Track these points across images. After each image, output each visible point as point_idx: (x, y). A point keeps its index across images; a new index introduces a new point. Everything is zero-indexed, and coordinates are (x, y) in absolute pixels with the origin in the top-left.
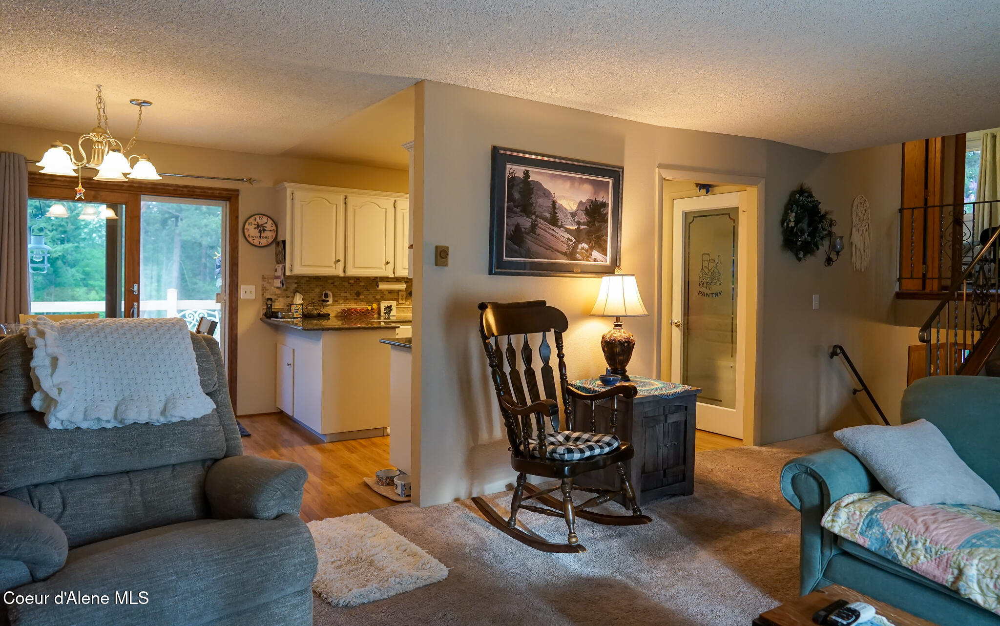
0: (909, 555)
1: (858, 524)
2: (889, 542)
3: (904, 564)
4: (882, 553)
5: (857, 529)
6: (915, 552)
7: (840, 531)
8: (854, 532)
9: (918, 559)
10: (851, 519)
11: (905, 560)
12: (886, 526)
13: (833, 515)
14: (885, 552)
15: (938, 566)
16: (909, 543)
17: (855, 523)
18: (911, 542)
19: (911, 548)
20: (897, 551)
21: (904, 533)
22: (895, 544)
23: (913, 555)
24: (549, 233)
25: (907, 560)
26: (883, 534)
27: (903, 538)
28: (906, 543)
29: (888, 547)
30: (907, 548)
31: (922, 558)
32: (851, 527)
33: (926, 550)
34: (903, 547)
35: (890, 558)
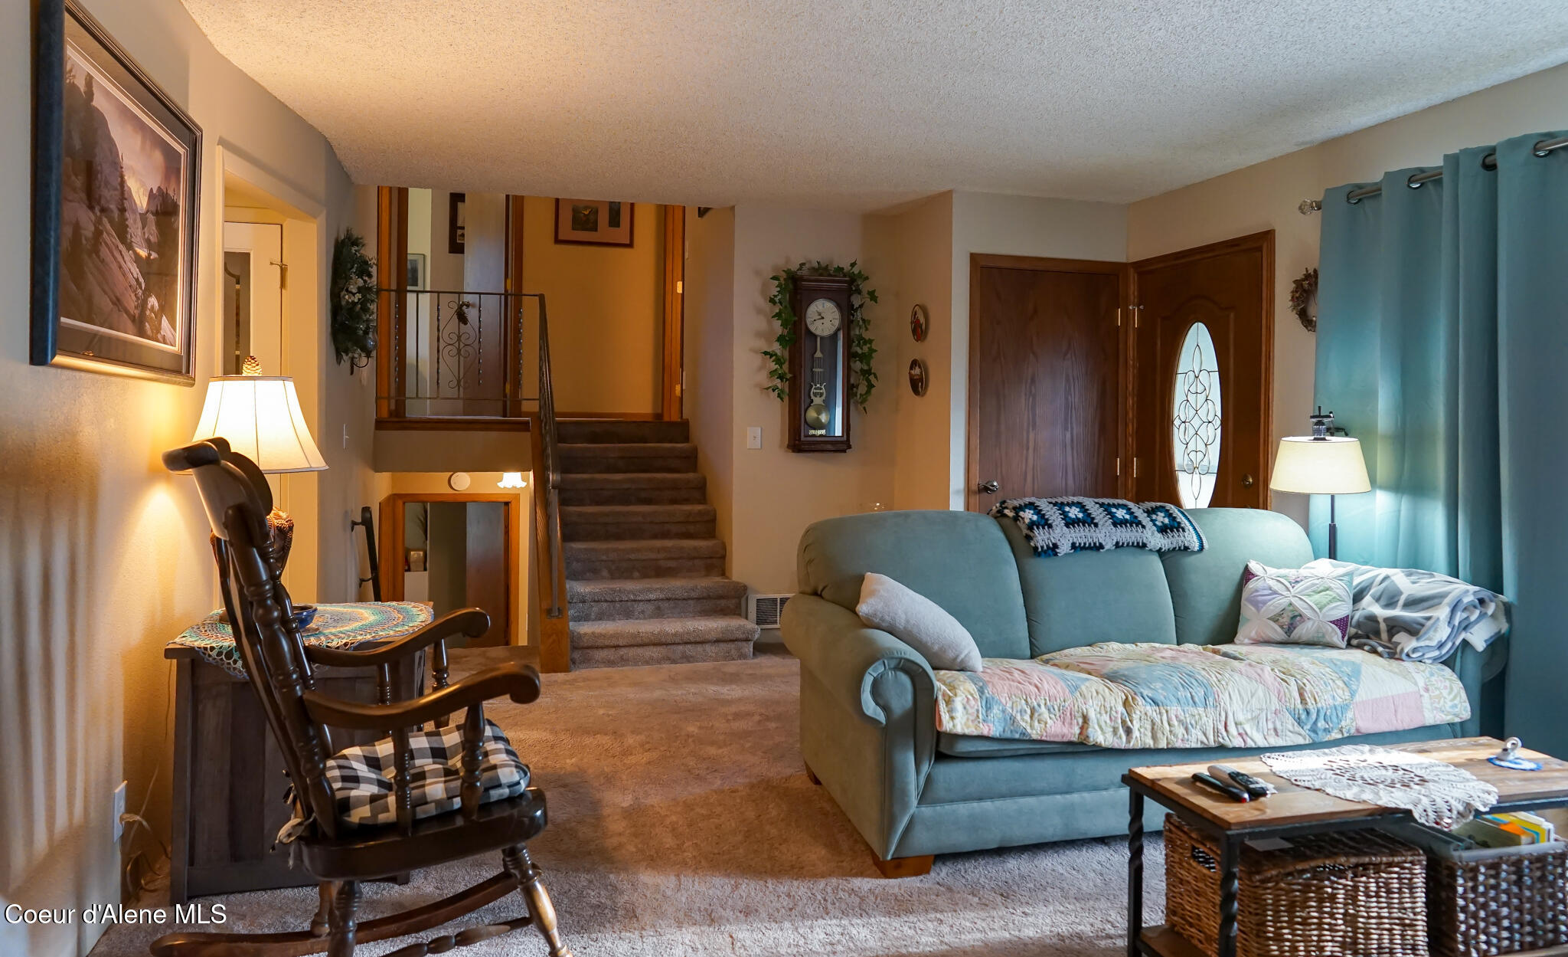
0: (1036, 723)
1: (978, 711)
2: (1013, 719)
3: (1034, 737)
4: (1008, 735)
5: (978, 717)
6: (1041, 717)
7: (963, 729)
8: (976, 722)
9: (1046, 723)
10: (968, 707)
11: (1034, 732)
12: (1004, 701)
13: (948, 712)
14: (1011, 731)
15: (1064, 723)
16: (1033, 711)
17: (974, 711)
18: (1034, 707)
19: (1036, 715)
20: (1024, 724)
21: (1023, 702)
22: (1019, 717)
23: (1039, 722)
24: (115, 258)
25: (1036, 732)
26: (1004, 711)
27: (1025, 707)
28: (1029, 711)
29: (1013, 724)
30: (1031, 717)
31: (1049, 721)
32: (971, 718)
33: (1049, 710)
34: (1027, 717)
35: (1017, 736)
